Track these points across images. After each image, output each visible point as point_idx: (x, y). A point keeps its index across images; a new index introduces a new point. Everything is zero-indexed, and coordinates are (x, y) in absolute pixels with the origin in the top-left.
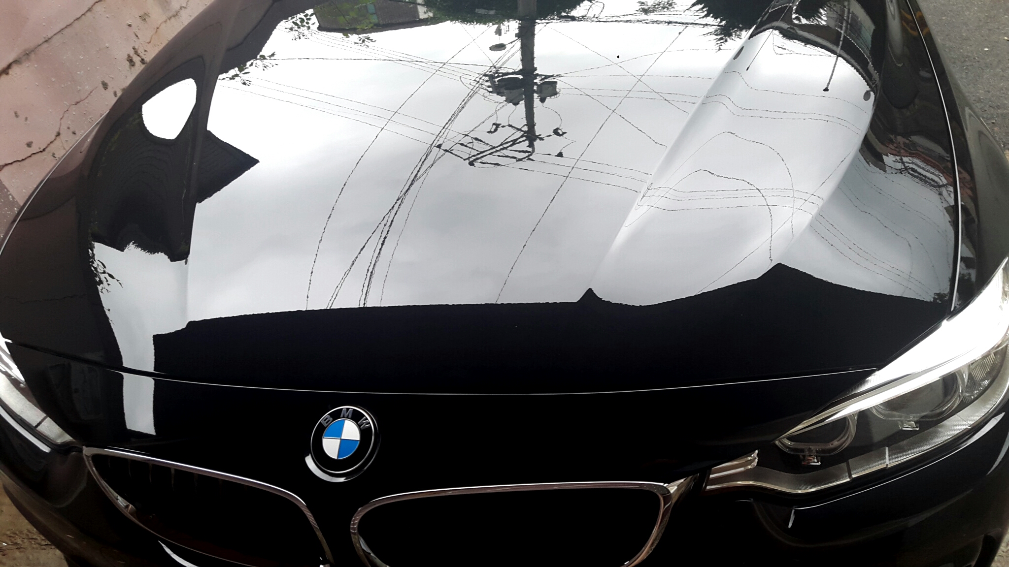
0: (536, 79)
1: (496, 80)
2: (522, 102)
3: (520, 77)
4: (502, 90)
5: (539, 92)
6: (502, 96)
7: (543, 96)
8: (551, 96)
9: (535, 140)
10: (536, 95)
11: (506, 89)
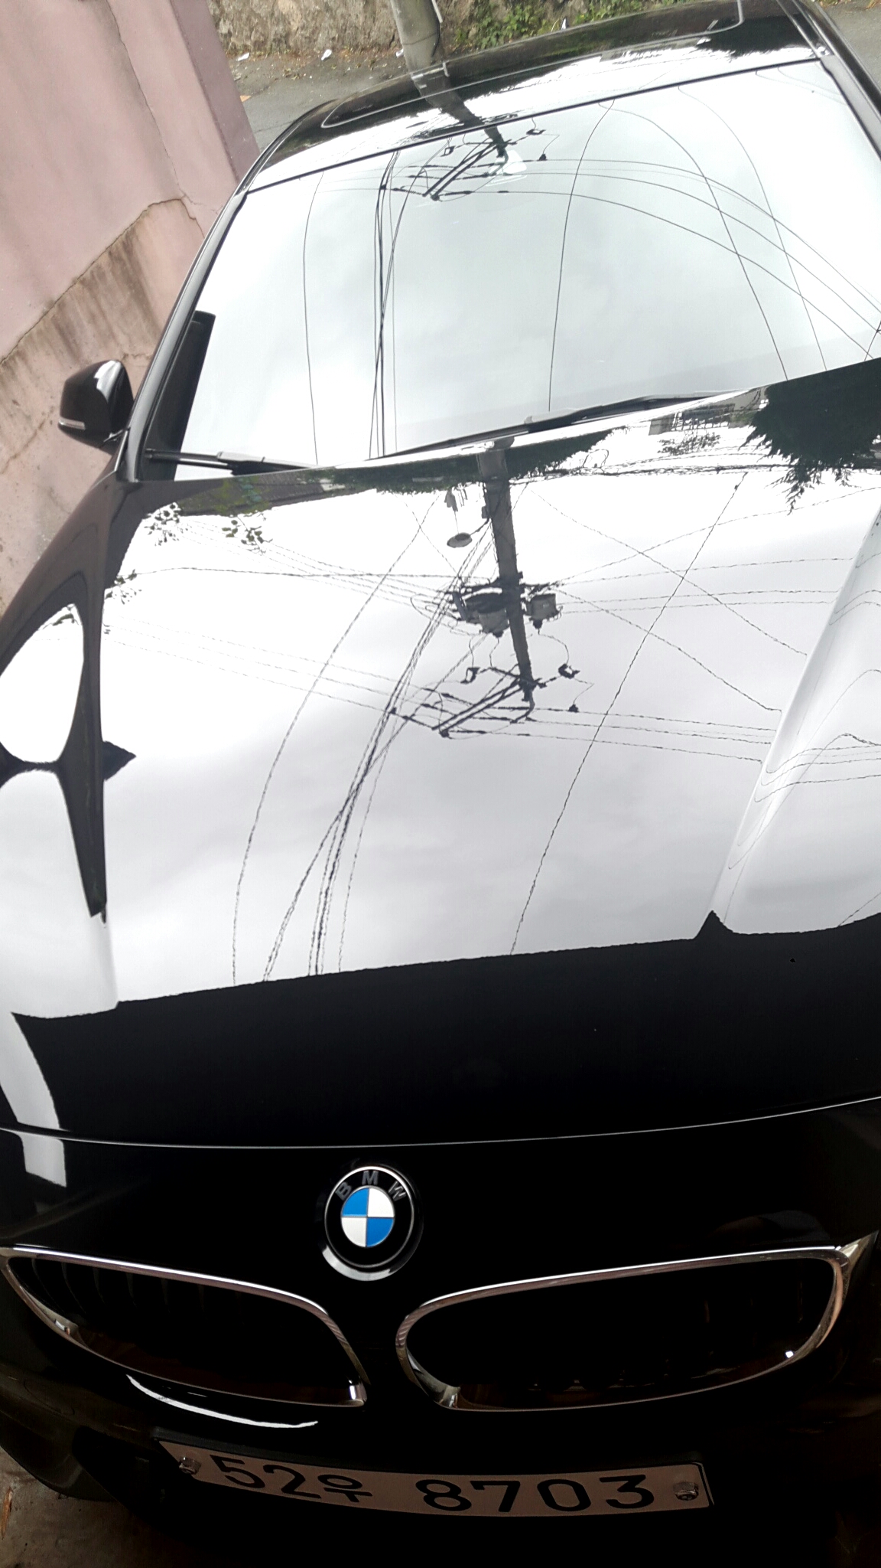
0: (523, 592)
1: (464, 598)
2: (508, 632)
3: (499, 591)
4: (475, 614)
5: (531, 612)
6: (476, 623)
7: (536, 617)
8: (548, 618)
9: (533, 687)
10: (526, 618)
11: (481, 612)
